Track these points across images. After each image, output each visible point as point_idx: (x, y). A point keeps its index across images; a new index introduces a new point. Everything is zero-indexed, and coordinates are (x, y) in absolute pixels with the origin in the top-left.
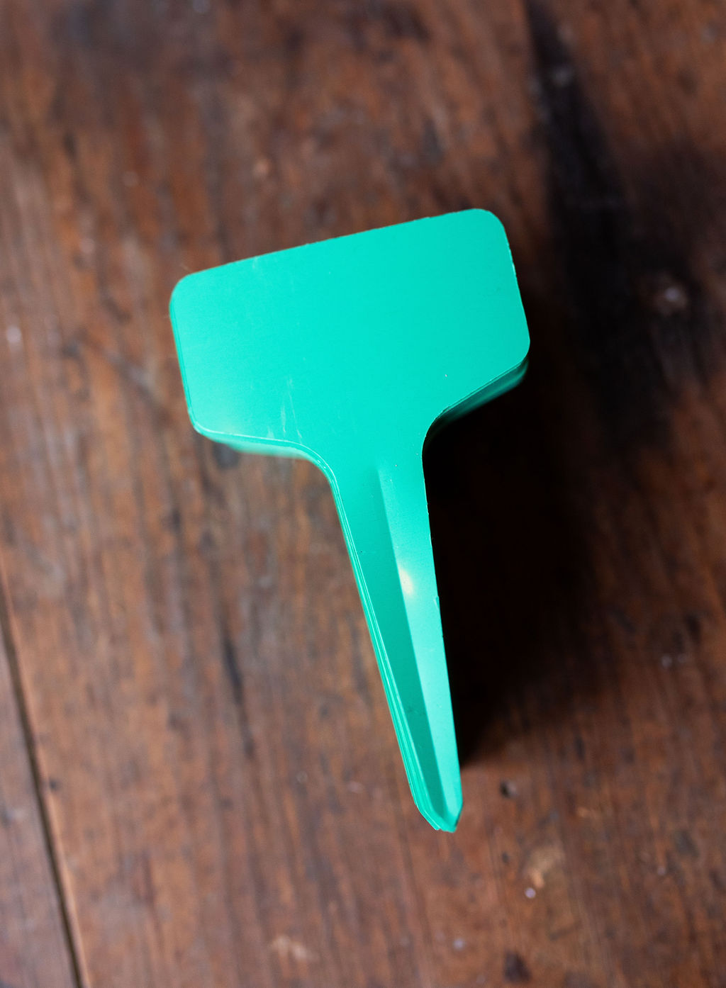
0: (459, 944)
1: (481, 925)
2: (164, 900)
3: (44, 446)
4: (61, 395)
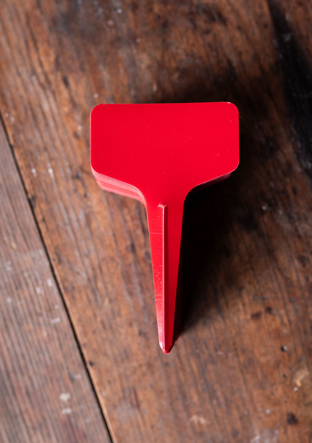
0: (268, 411)
1: (276, 403)
2: (144, 406)
3: (70, 220)
4: (75, 196)
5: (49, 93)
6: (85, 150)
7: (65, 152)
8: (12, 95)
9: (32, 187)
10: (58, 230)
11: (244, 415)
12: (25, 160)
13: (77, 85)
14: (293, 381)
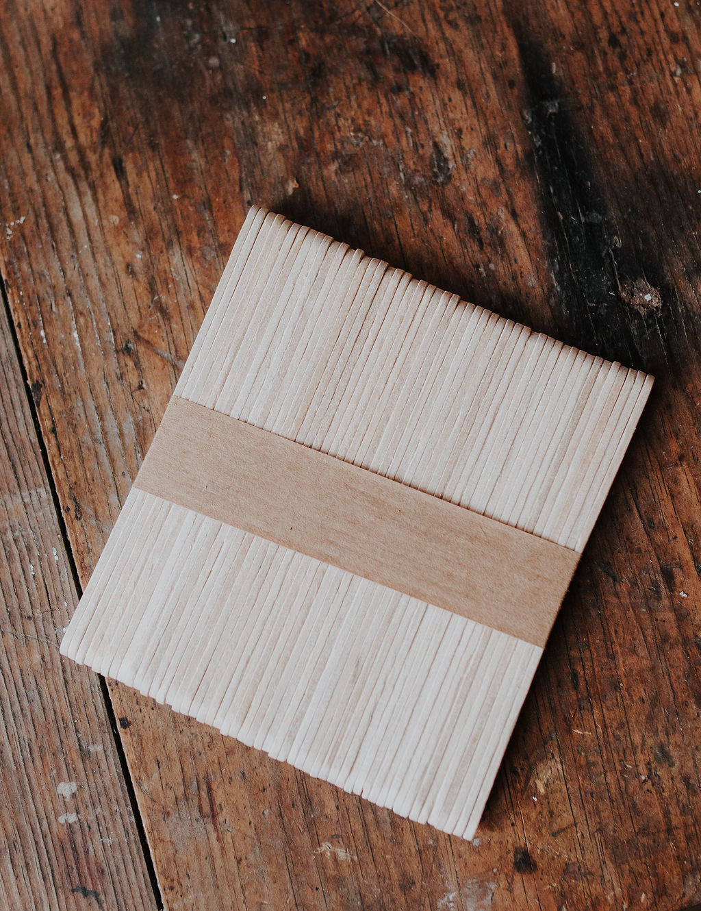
0: (476, 842)
2: (223, 816)
3: (105, 432)
4: (119, 387)
5: (84, 187)
6: (146, 299)
7: (106, 301)
8: (11, 186)
9: (34, 363)
10: (80, 451)
11: (428, 847)
12: (25, 312)
13: (139, 174)
14: (531, 783)
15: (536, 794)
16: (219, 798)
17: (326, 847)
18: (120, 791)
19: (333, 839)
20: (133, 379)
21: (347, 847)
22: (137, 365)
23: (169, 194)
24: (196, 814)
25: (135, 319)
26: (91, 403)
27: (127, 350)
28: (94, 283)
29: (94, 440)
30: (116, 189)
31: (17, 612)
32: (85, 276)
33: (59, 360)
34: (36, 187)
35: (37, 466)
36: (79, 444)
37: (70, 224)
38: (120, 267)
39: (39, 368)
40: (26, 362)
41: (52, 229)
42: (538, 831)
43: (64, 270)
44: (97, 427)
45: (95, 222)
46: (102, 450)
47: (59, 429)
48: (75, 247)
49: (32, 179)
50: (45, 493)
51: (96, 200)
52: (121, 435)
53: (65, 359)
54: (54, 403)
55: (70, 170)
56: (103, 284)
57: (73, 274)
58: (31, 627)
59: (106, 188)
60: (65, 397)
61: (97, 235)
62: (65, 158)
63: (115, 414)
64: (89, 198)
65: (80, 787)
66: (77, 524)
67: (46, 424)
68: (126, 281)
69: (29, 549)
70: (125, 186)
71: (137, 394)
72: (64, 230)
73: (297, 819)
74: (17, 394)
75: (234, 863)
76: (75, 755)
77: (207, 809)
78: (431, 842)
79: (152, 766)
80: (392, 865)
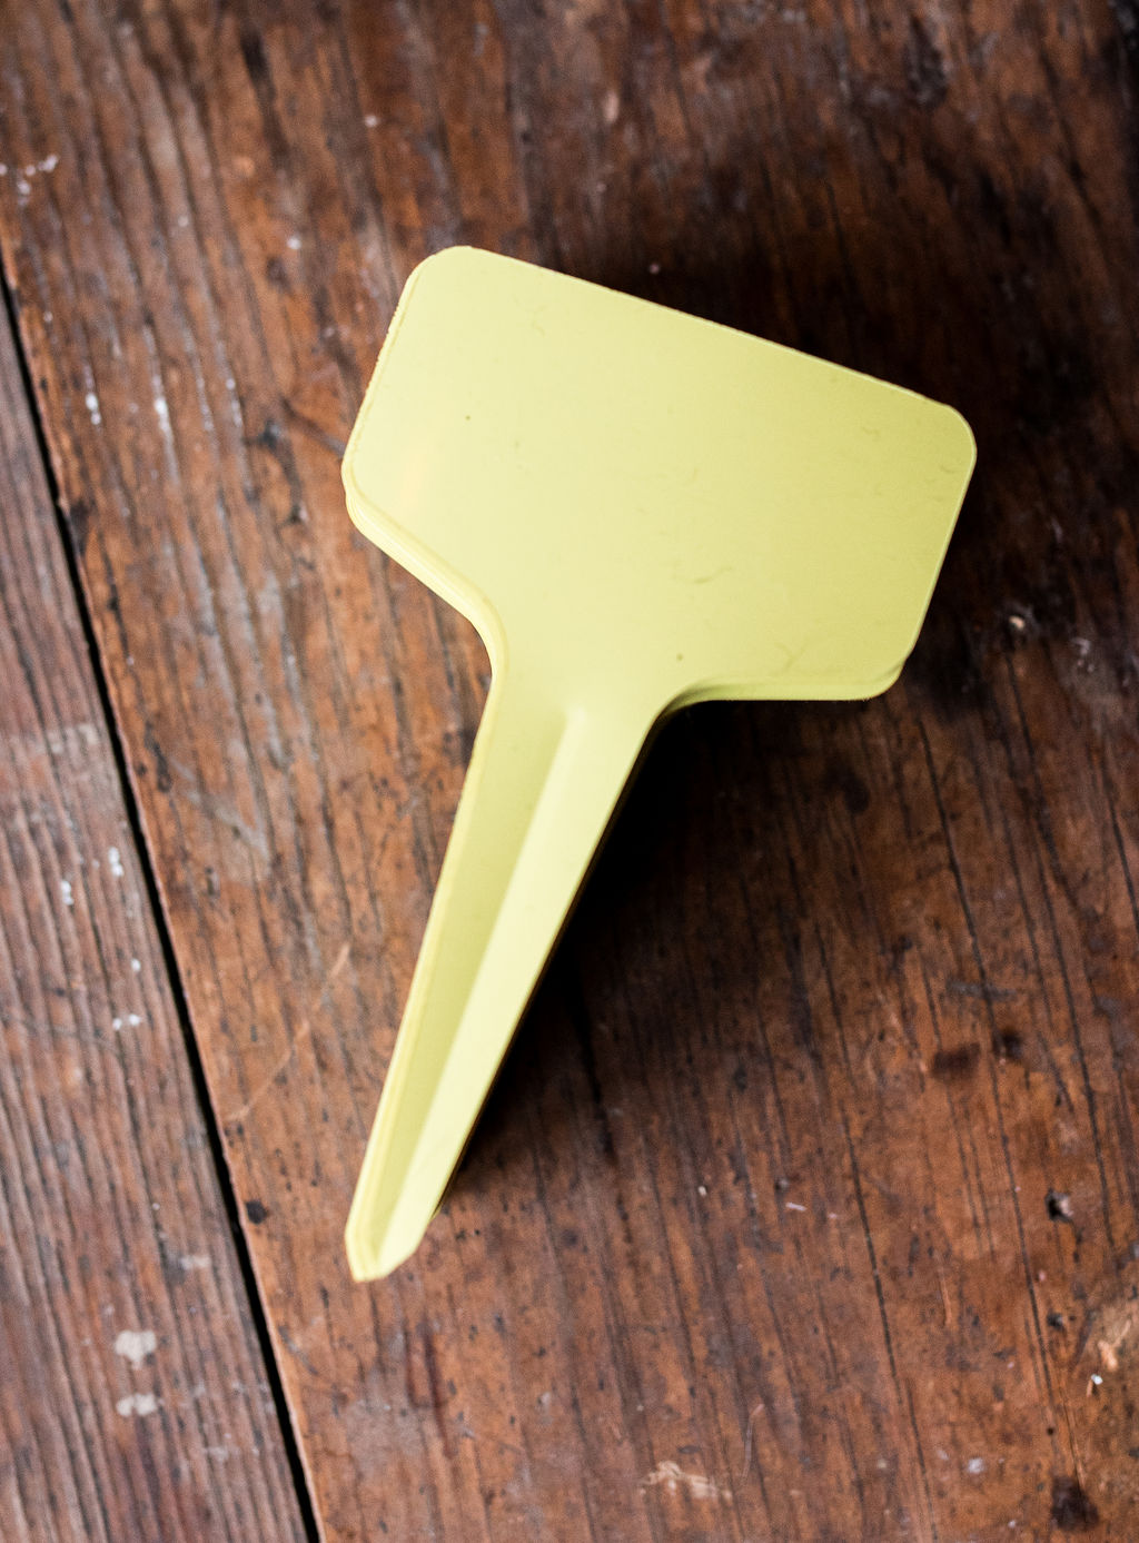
0: (975, 1466)
1: (1013, 1434)
3: (220, 611)
4: (250, 517)
5: (182, 96)
6: (307, 335)
7: (224, 336)
8: (29, 91)
9: (74, 465)
10: (168, 650)
11: (875, 1475)
12: (56, 356)
13: (296, 71)
14: (1089, 1346)
15: (1099, 1368)
16: (450, 1366)
17: (668, 1471)
18: (244, 1351)
19: (683, 1456)
20: (280, 500)
21: (711, 1472)
22: (289, 471)
23: (359, 115)
24: (402, 1400)
25: (283, 373)
26: (192, 550)
27: (268, 442)
28: (200, 298)
29: (199, 627)
30: (247, 103)
31: (34, 981)
32: (181, 283)
33: (126, 460)
34: (81, 95)
35: (78, 678)
36: (167, 632)
37: (152, 174)
38: (255, 266)
39: (84, 473)
40: (57, 461)
41: (114, 185)
42: (1102, 1445)
43: (137, 270)
44: (205, 598)
45: (203, 171)
46: (214, 646)
47: (125, 602)
48: (162, 221)
49: (72, 77)
50: (94, 734)
51: (205, 123)
52: (255, 617)
53: (138, 456)
54: (116, 548)
55: (152, 61)
56: (218, 301)
57: (155, 276)
58: (65, 1013)
59: (227, 99)
60: (137, 535)
61: (207, 199)
62: (141, 35)
63: (242, 573)
64: (190, 120)
65: (163, 1343)
66: (161, 801)
67: (97, 592)
68: (269, 297)
69: (61, 849)
70: (267, 97)
71: (288, 533)
72: (138, 187)
73: (609, 1415)
74: (39, 529)
75: (476, 1501)
76: (154, 1276)
77: (423, 1390)
78: (882, 1465)
79: (312, 1300)
80: (802, 1509)
